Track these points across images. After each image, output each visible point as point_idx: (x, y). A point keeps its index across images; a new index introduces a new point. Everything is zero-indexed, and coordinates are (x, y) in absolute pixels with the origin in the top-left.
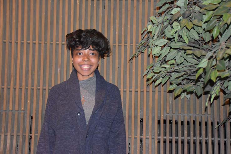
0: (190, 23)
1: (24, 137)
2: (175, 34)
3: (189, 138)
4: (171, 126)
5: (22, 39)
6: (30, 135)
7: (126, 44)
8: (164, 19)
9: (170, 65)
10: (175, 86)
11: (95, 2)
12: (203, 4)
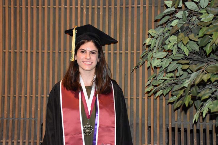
0: (186, 37)
1: (35, 144)
2: (174, 46)
4: (180, 134)
7: (132, 52)
8: (165, 31)
9: (170, 77)
10: (175, 98)
11: (101, 10)
12: (201, 17)
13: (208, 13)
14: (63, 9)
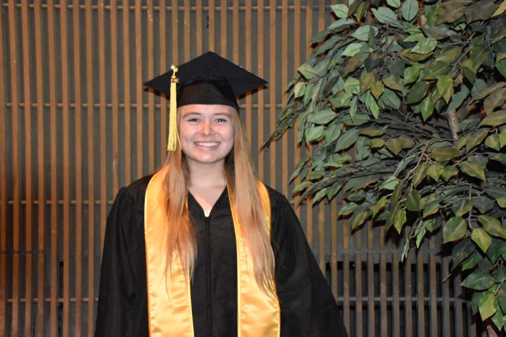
0: (379, 83)
1: (47, 306)
2: (351, 100)
3: (390, 299)
4: (353, 275)
5: (34, 99)
6: (60, 300)
7: (255, 106)
8: (331, 66)
9: (343, 163)
10: (353, 205)
11: (187, 15)
12: (405, 41)
13: (426, 36)
14: (101, 13)
